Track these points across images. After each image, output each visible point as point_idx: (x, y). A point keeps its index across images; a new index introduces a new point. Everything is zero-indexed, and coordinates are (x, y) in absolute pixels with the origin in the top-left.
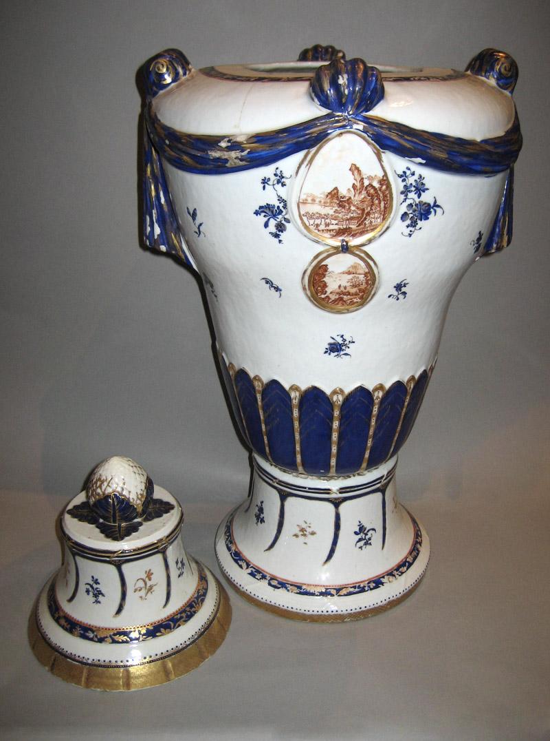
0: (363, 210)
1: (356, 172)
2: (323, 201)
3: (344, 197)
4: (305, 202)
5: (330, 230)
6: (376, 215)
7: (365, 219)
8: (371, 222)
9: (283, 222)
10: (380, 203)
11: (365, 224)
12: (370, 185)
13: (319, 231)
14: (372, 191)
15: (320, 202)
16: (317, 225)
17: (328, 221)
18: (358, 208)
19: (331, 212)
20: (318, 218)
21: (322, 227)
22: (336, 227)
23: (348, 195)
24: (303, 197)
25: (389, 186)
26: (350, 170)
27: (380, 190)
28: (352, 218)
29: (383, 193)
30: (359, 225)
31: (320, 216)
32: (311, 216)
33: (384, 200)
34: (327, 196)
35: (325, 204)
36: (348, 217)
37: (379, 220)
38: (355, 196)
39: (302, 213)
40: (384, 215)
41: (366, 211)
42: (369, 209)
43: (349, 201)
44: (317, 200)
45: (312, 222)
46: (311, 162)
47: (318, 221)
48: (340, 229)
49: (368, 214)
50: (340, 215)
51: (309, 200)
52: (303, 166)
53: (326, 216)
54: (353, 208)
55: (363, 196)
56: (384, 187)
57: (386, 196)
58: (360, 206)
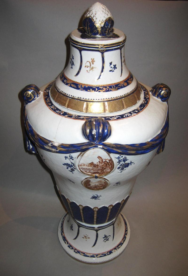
0: (103, 168)
1: (100, 158)
2: (88, 165)
3: (96, 164)
4: (81, 165)
5: (91, 172)
6: (108, 169)
7: (104, 170)
8: (106, 171)
9: (73, 169)
10: (109, 166)
11: (104, 171)
12: (106, 161)
13: (87, 172)
14: (106, 163)
15: (87, 165)
16: (86, 171)
17: (90, 170)
18: (101, 167)
19: (91, 168)
20: (86, 169)
21: (88, 171)
22: (93, 172)
23: (97, 164)
25: (112, 162)
26: (98, 158)
27: (109, 162)
28: (99, 170)
29: (110, 163)
30: (102, 171)
31: (87, 169)
32: (84, 169)
33: (111, 165)
34: (89, 164)
35: (89, 166)
36: (97, 169)
37: (109, 170)
38: (100, 164)
39: (80, 168)
40: (111, 169)
41: (104, 168)
42: (105, 167)
43: (98, 165)
44: (86, 165)
45: (84, 170)
46: (82, 155)
47: (86, 170)
48: (94, 172)
49: (105, 168)
50: (94, 169)
51: (83, 165)
52: (80, 157)
54: (99, 167)
55: (103, 164)
56: (111, 162)
57: (112, 164)
58: (102, 166)
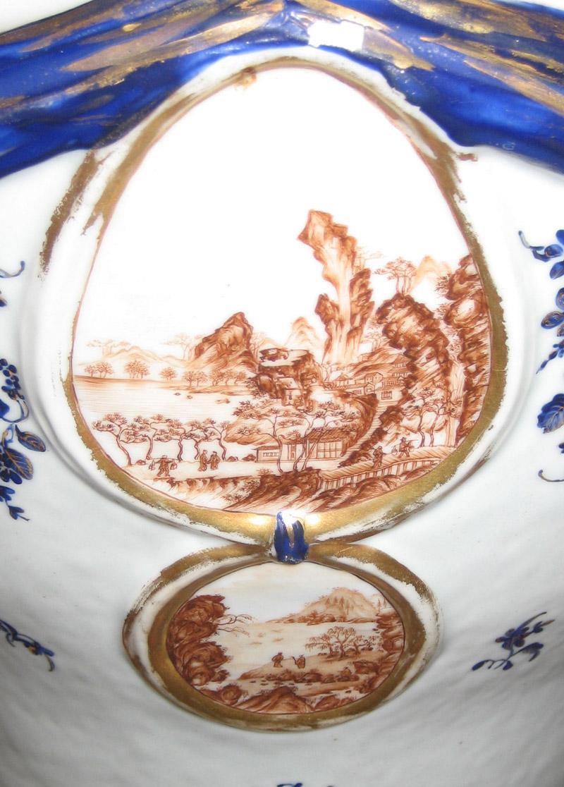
0: (370, 402)
1: (331, 248)
2: (180, 371)
3: (279, 353)
4: (98, 377)
5: (224, 482)
6: (429, 418)
7: (380, 434)
8: (406, 447)
9: (16, 445)
10: (445, 371)
11: (379, 455)
12: (403, 300)
13: (172, 483)
14: (410, 325)
15: (169, 374)
16: (165, 464)
17: (211, 447)
18: (345, 396)
19: (223, 413)
20: (164, 437)
21: (188, 469)
22: (252, 470)
23: (295, 348)
24: (87, 357)
25: (489, 303)
26: (304, 237)
27: (448, 319)
28: (317, 436)
29: (463, 331)
30: (353, 458)
31: (173, 430)
32: (137, 430)
33: (465, 359)
34: (199, 351)
35: (192, 386)
36: (303, 430)
37: (440, 438)
38: (328, 347)
39: (90, 418)
40: (462, 418)
41: (382, 407)
42: (396, 395)
43: (303, 367)
44: (155, 371)
45: (138, 451)
46: (106, 206)
47: (167, 449)
48: (265, 476)
49: (393, 415)
50: (266, 426)
51: (118, 368)
53: (200, 431)
54: (320, 395)
55: (366, 348)
56: (467, 307)
57: (476, 343)
58: (355, 384)
